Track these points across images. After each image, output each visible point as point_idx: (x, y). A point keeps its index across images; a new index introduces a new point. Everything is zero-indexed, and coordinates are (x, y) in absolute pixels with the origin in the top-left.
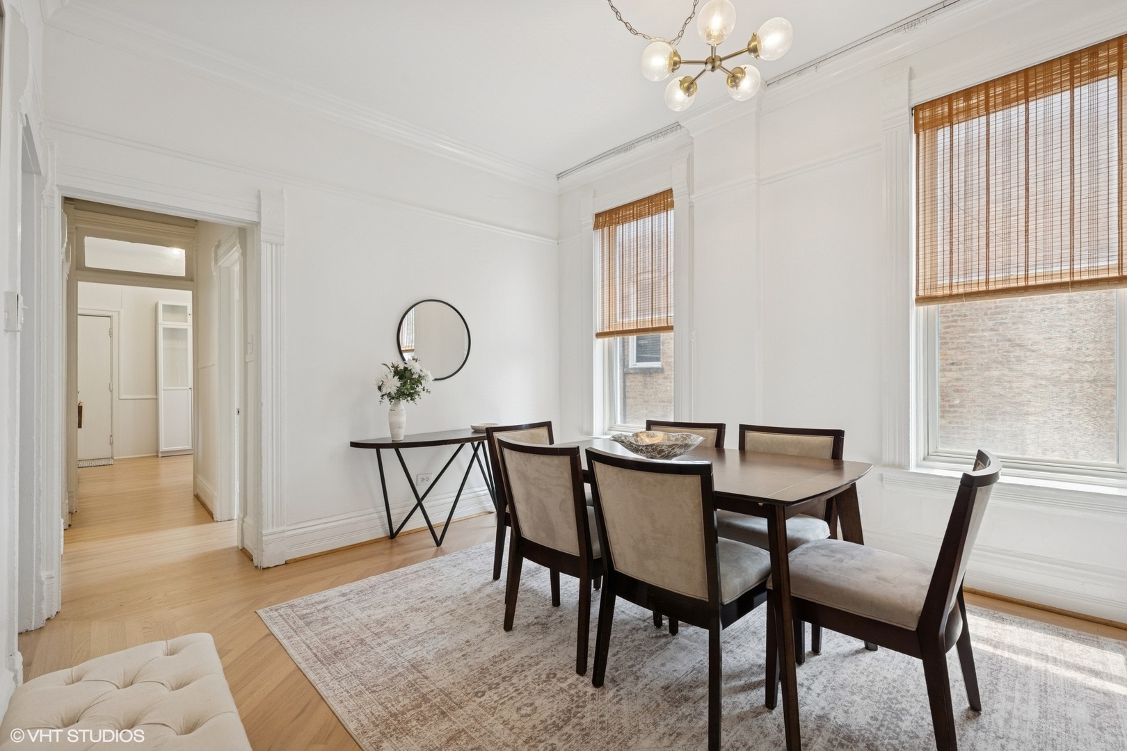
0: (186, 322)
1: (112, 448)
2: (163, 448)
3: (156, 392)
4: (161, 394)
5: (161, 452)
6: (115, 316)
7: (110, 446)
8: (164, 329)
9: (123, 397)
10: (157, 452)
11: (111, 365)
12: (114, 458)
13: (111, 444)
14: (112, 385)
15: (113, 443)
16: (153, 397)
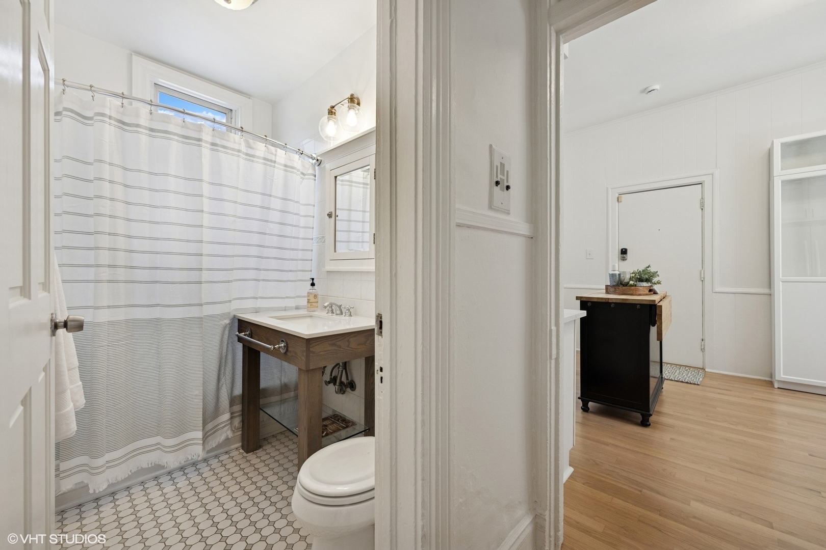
1: (704, 355)
2: (781, 375)
3: (770, 284)
4: (779, 287)
5: (778, 381)
6: (707, 181)
7: (701, 353)
10: (772, 376)
11: (703, 247)
12: (706, 370)
13: (703, 350)
14: (704, 274)
15: (704, 349)
16: (767, 291)
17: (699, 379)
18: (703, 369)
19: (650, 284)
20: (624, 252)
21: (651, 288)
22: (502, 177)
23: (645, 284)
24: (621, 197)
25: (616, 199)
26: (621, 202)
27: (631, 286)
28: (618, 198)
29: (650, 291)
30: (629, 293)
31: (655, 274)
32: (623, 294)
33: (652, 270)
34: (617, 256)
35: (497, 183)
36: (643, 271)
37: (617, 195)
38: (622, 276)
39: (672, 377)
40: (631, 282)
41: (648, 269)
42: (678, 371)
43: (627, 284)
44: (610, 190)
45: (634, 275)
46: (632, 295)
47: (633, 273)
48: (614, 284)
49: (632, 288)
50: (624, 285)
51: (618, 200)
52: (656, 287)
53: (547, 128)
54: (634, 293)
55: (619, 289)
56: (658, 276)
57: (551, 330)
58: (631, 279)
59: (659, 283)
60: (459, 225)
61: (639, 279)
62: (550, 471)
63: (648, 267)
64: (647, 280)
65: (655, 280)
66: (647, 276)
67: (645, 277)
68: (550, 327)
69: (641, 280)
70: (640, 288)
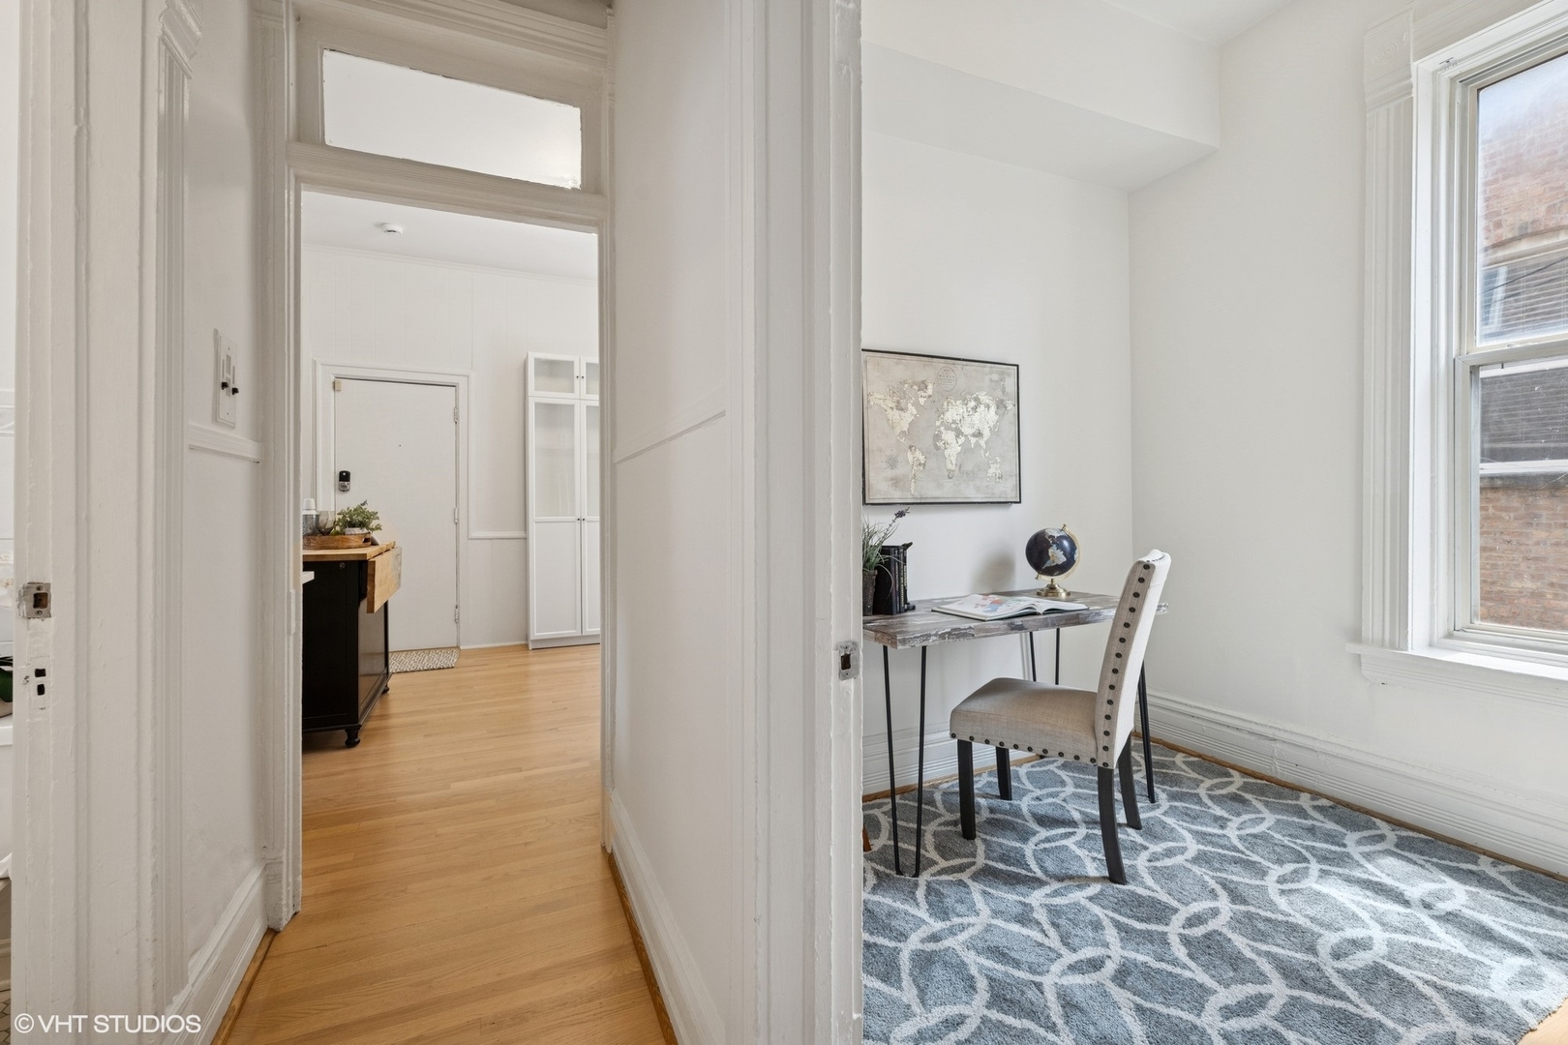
0: (572, 391)
1: (458, 628)
2: (536, 634)
3: (525, 527)
4: (533, 527)
5: (533, 641)
6: (462, 383)
7: (455, 625)
8: (536, 404)
9: (474, 534)
10: (527, 638)
11: (457, 476)
12: (461, 648)
13: (457, 621)
14: (458, 513)
15: (458, 619)
16: (521, 534)
17: (453, 660)
18: (458, 647)
19: (365, 531)
20: (344, 477)
21: (368, 536)
22: (229, 376)
23: (357, 530)
24: (339, 383)
25: (331, 385)
26: (339, 391)
27: (337, 533)
28: (334, 383)
29: (366, 540)
30: (332, 545)
31: (374, 515)
32: (321, 549)
33: (369, 508)
34: (333, 483)
35: (224, 385)
36: (355, 510)
37: (333, 378)
38: (321, 518)
39: (420, 667)
40: (338, 528)
41: (363, 507)
42: (427, 658)
43: (327, 532)
44: (319, 368)
45: (341, 517)
46: (336, 548)
47: (339, 514)
48: (309, 531)
49: (337, 537)
50: (323, 534)
51: (334, 387)
52: (375, 535)
53: (284, 309)
54: (340, 545)
55: (315, 539)
56: (378, 518)
57: (289, 594)
58: (335, 524)
59: (378, 528)
60: (192, 448)
61: (350, 522)
62: (288, 793)
63: (363, 504)
64: (362, 525)
65: (374, 523)
66: (360, 518)
67: (358, 520)
68: (288, 588)
69: (352, 525)
70: (350, 537)
